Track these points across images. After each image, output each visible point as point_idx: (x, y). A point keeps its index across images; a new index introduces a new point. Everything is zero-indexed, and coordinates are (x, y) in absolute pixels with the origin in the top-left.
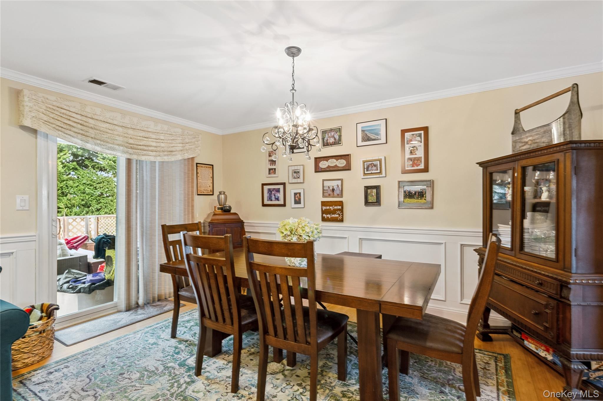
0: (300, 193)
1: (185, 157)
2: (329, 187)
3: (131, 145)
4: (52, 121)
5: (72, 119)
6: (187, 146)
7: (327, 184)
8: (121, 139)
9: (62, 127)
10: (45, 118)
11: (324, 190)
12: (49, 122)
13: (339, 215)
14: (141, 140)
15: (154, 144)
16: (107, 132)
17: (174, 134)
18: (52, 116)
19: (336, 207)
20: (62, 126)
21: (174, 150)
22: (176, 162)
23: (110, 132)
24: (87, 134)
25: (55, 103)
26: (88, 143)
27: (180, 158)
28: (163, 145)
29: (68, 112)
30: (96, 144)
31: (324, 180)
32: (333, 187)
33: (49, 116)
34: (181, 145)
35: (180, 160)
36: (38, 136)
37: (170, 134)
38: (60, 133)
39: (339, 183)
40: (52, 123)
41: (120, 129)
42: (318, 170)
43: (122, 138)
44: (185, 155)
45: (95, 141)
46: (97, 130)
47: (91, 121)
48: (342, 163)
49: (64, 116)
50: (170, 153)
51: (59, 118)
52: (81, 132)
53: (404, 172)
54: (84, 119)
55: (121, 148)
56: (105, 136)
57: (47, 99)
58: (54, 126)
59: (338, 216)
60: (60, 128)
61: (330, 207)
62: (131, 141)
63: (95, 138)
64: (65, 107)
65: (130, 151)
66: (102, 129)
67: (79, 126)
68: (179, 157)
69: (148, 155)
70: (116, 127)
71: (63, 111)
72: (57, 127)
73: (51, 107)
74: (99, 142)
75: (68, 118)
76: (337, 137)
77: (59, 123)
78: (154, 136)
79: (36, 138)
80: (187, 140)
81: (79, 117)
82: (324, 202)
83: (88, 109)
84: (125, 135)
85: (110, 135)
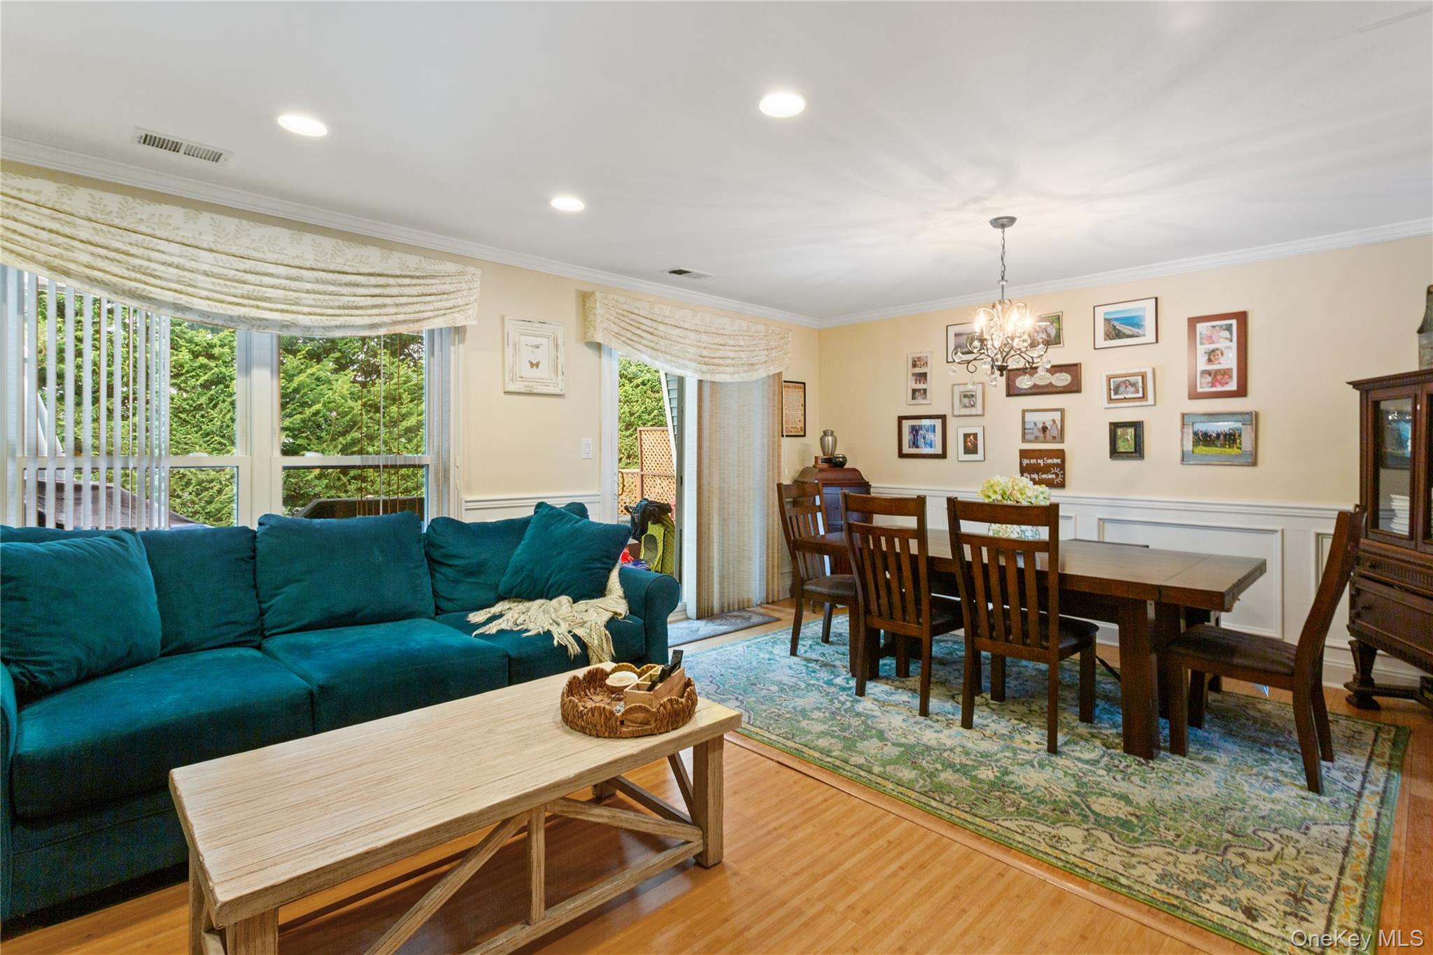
0: (975, 435)
1: (770, 372)
2: (1035, 424)
3: (706, 359)
4: (623, 332)
5: (641, 326)
6: (774, 354)
7: (1030, 417)
8: (693, 350)
9: (631, 340)
10: (616, 329)
11: (1024, 429)
12: (619, 334)
13: (1057, 475)
14: (715, 349)
15: (732, 354)
16: (678, 342)
17: (756, 334)
18: (623, 324)
19: (1050, 461)
20: (633, 338)
21: (756, 362)
22: (756, 381)
23: (682, 340)
24: (657, 347)
25: (625, 307)
26: (656, 359)
27: (764, 375)
28: (743, 355)
29: (638, 317)
30: (666, 361)
31: (1024, 412)
32: (1044, 423)
33: (619, 326)
34: (765, 352)
35: (764, 378)
36: (603, 354)
37: (750, 336)
38: (629, 347)
39: (1057, 416)
40: (622, 336)
41: (692, 335)
42: (1012, 391)
43: (694, 348)
44: (770, 368)
46: (667, 339)
47: (661, 327)
48: (1063, 379)
49: (634, 324)
50: (750, 367)
51: (630, 328)
52: (652, 345)
53: (1194, 395)
54: (655, 324)
55: (694, 364)
56: (676, 348)
57: (617, 301)
58: (624, 339)
59: (1054, 476)
60: (630, 342)
61: (1039, 461)
62: (705, 353)
63: (665, 353)
64: (635, 311)
65: (705, 368)
66: (673, 338)
67: (650, 337)
68: (762, 373)
69: (724, 373)
70: (688, 333)
71: (634, 317)
72: (627, 341)
73: (621, 312)
74: (669, 357)
75: (638, 325)
76: (1053, 333)
77: (629, 335)
78: (731, 342)
79: (600, 357)
80: (772, 344)
82: (1026, 451)
83: (656, 310)
84: (699, 344)
85: (681, 345)
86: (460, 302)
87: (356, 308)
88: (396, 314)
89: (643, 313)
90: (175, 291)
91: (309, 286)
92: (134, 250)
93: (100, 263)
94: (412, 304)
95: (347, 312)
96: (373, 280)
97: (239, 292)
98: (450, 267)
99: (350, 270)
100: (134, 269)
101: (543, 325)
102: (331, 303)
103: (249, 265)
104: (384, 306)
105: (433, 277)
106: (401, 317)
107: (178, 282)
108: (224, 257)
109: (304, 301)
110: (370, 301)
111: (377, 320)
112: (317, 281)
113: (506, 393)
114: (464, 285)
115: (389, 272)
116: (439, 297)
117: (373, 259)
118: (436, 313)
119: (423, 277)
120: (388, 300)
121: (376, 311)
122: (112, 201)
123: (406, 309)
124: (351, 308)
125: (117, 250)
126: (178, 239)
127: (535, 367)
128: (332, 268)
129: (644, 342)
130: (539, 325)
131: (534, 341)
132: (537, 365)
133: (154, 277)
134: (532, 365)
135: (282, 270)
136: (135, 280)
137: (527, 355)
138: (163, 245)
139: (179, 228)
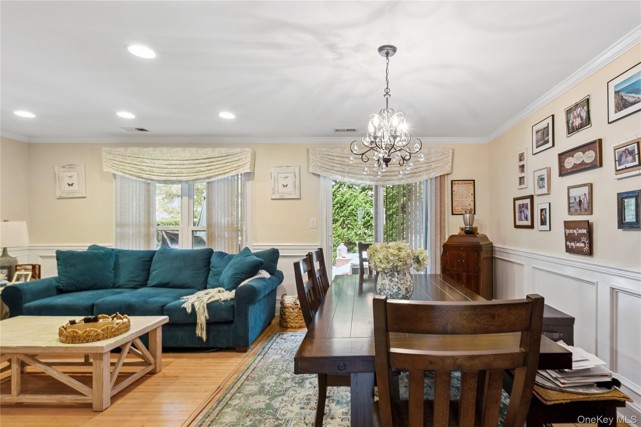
0: (545, 209)
1: (431, 176)
2: (575, 198)
4: (324, 165)
5: (334, 161)
6: (434, 165)
7: (574, 193)
9: (329, 169)
10: (320, 164)
11: (569, 203)
13: (585, 243)
18: (324, 162)
19: (580, 231)
21: (417, 171)
24: (344, 171)
25: (325, 153)
29: (332, 157)
30: (350, 177)
31: (569, 188)
32: (580, 197)
33: (322, 163)
37: (414, 157)
38: (328, 173)
40: (323, 167)
42: (563, 172)
44: (432, 174)
45: (349, 175)
48: (589, 156)
49: (330, 161)
50: (413, 175)
51: (328, 163)
54: (342, 159)
56: (356, 170)
57: (321, 151)
58: (324, 169)
59: (582, 245)
60: (328, 170)
61: (574, 231)
62: (376, 170)
64: (331, 154)
67: (340, 166)
68: (425, 177)
69: (392, 180)
71: (329, 157)
72: (326, 170)
73: (323, 156)
74: (351, 175)
75: (332, 161)
76: (584, 115)
77: (327, 166)
80: (433, 159)
81: (338, 159)
82: (570, 222)
85: (359, 168)
86: (241, 163)
87: (202, 172)
88: (215, 172)
89: (335, 154)
90: (148, 174)
91: (185, 166)
92: (139, 164)
93: (131, 169)
94: (222, 167)
95: (198, 174)
96: (207, 161)
97: (165, 172)
98: (238, 150)
99: (199, 158)
100: (140, 169)
101: (288, 168)
102: (193, 172)
103: (168, 162)
104: (212, 169)
105: (232, 155)
106: (217, 173)
107: (150, 171)
108: (161, 161)
109: (184, 172)
110: (205, 169)
111: (208, 175)
112: (189, 164)
113: (272, 199)
114: (244, 156)
115: (213, 157)
116: (232, 163)
117: (209, 152)
118: (231, 169)
119: (227, 156)
120: (212, 167)
121: (208, 172)
122: (136, 149)
123: (220, 170)
124: (200, 172)
125: (135, 165)
126: (150, 158)
127: (285, 187)
128: (193, 159)
129: (335, 169)
130: (286, 168)
131: (286, 175)
132: (286, 186)
133: (144, 171)
134: (284, 186)
135: (177, 162)
136: (139, 173)
137: (282, 182)
138: (146, 161)
139: (152, 154)
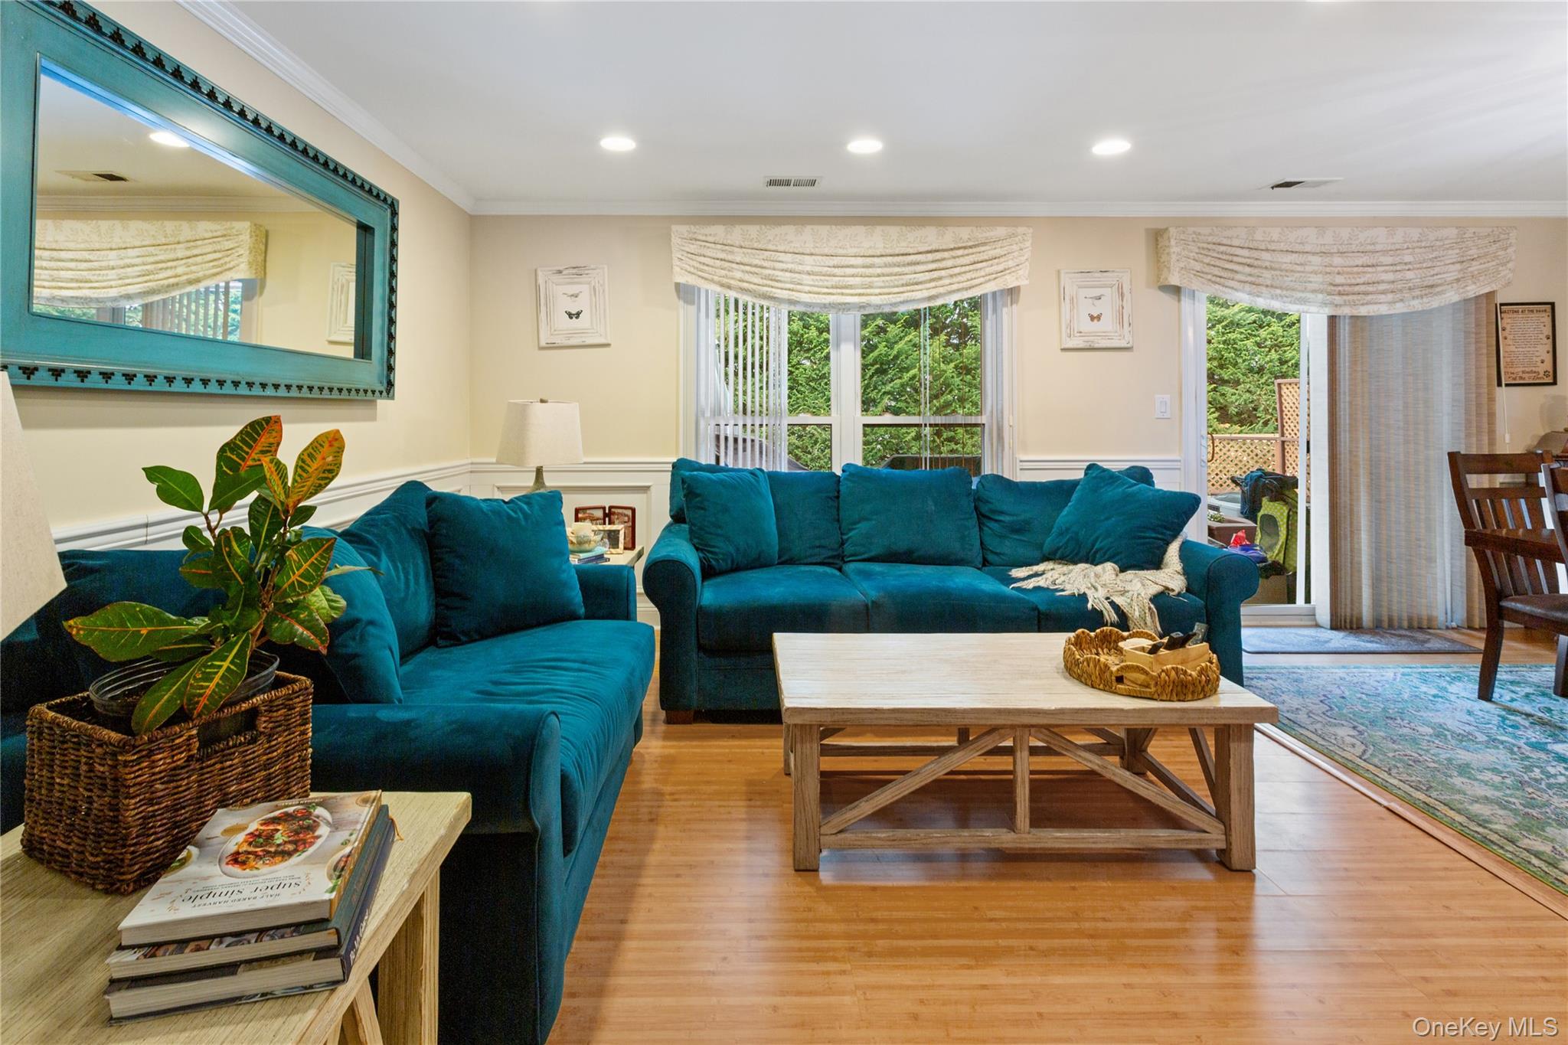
1: (1469, 294)
3: (1340, 288)
4: (1207, 269)
5: (1235, 259)
6: (1476, 267)
8: (1319, 278)
9: (1220, 277)
10: (1198, 266)
12: (1203, 272)
14: (1358, 273)
15: (1390, 277)
16: (1292, 271)
17: (1438, 243)
18: (1207, 260)
20: (1222, 274)
21: (1440, 282)
22: (1440, 309)
23: (1299, 268)
24: (1260, 280)
25: (1210, 239)
26: (1258, 296)
27: (1456, 298)
28: (1410, 275)
29: (1229, 248)
33: (1202, 262)
34: (1458, 266)
35: (1454, 304)
36: (1183, 298)
37: (1425, 247)
38: (1217, 286)
40: (1207, 273)
41: (1316, 260)
43: (1321, 276)
44: (1468, 288)
45: (1272, 291)
46: (1275, 269)
47: (1265, 256)
49: (1224, 257)
50: (1428, 291)
51: (1218, 263)
52: (1249, 279)
54: (1255, 254)
55: (1320, 296)
56: (1290, 279)
57: (1199, 234)
58: (1209, 277)
60: (1218, 279)
62: (1339, 279)
63: (1272, 286)
64: (1225, 241)
65: (1338, 299)
66: (1284, 266)
67: (1248, 270)
68: (1452, 296)
69: (1376, 303)
70: (1311, 258)
71: (1222, 248)
72: (1214, 279)
73: (1205, 245)
74: (1278, 291)
75: (1230, 258)
77: (1216, 271)
78: (1388, 260)
79: (1180, 302)
80: (1474, 252)
81: (1245, 253)
83: (1259, 236)
84: (1328, 270)
85: (1298, 275)
86: (1011, 263)
87: (917, 284)
88: (951, 284)
89: (1236, 242)
90: (789, 290)
91: (879, 271)
92: (765, 264)
93: (747, 277)
94: (965, 272)
95: (909, 288)
96: (930, 257)
97: (829, 284)
98: (1001, 231)
99: (911, 251)
100: (767, 277)
101: (1105, 274)
102: (896, 283)
103: (836, 261)
104: (940, 278)
105: (984, 244)
106: (955, 287)
107: (791, 283)
108: (820, 258)
109: (876, 284)
110: (928, 276)
111: (933, 292)
112: (886, 266)
113: (1065, 349)
114: (1015, 247)
115: (944, 247)
116: (990, 262)
117: (930, 237)
118: (987, 278)
119: (975, 246)
120: (943, 273)
121: (933, 284)
122: (753, 230)
123: (960, 278)
124: (913, 284)
125: (756, 266)
126: (791, 251)
127: (1096, 320)
128: (897, 252)
129: (1239, 277)
130: (1100, 275)
131: (1097, 292)
132: (1099, 318)
133: (777, 281)
134: (1092, 318)
135: (859, 261)
136: (766, 286)
138: (782, 257)
139: (792, 242)
